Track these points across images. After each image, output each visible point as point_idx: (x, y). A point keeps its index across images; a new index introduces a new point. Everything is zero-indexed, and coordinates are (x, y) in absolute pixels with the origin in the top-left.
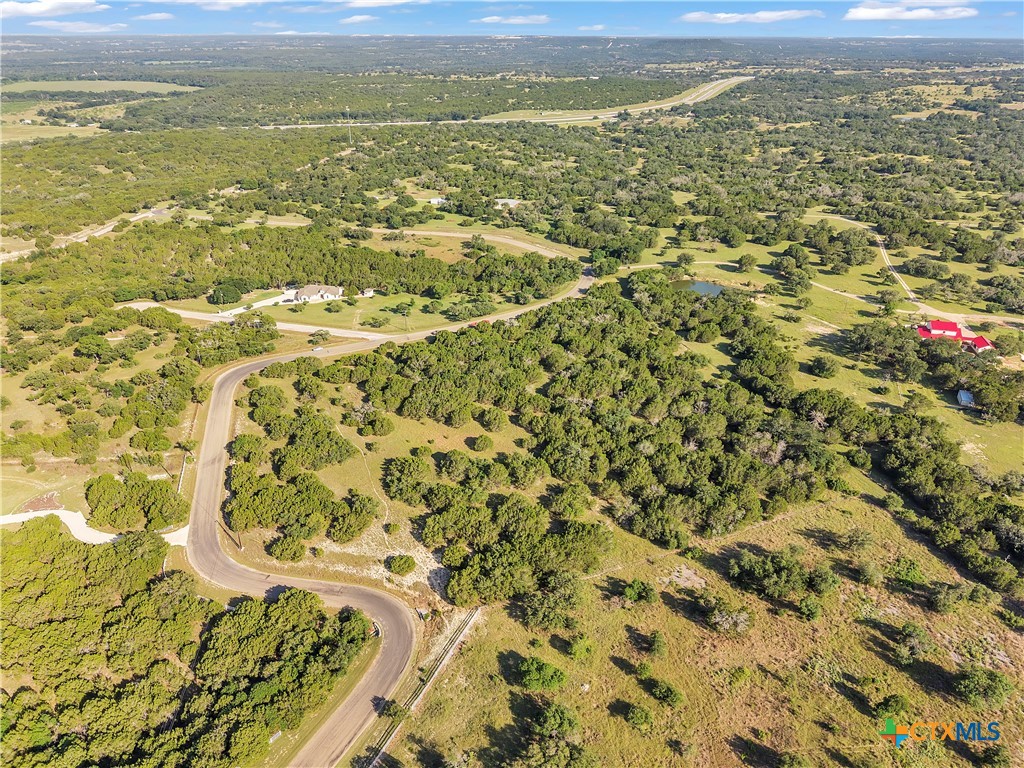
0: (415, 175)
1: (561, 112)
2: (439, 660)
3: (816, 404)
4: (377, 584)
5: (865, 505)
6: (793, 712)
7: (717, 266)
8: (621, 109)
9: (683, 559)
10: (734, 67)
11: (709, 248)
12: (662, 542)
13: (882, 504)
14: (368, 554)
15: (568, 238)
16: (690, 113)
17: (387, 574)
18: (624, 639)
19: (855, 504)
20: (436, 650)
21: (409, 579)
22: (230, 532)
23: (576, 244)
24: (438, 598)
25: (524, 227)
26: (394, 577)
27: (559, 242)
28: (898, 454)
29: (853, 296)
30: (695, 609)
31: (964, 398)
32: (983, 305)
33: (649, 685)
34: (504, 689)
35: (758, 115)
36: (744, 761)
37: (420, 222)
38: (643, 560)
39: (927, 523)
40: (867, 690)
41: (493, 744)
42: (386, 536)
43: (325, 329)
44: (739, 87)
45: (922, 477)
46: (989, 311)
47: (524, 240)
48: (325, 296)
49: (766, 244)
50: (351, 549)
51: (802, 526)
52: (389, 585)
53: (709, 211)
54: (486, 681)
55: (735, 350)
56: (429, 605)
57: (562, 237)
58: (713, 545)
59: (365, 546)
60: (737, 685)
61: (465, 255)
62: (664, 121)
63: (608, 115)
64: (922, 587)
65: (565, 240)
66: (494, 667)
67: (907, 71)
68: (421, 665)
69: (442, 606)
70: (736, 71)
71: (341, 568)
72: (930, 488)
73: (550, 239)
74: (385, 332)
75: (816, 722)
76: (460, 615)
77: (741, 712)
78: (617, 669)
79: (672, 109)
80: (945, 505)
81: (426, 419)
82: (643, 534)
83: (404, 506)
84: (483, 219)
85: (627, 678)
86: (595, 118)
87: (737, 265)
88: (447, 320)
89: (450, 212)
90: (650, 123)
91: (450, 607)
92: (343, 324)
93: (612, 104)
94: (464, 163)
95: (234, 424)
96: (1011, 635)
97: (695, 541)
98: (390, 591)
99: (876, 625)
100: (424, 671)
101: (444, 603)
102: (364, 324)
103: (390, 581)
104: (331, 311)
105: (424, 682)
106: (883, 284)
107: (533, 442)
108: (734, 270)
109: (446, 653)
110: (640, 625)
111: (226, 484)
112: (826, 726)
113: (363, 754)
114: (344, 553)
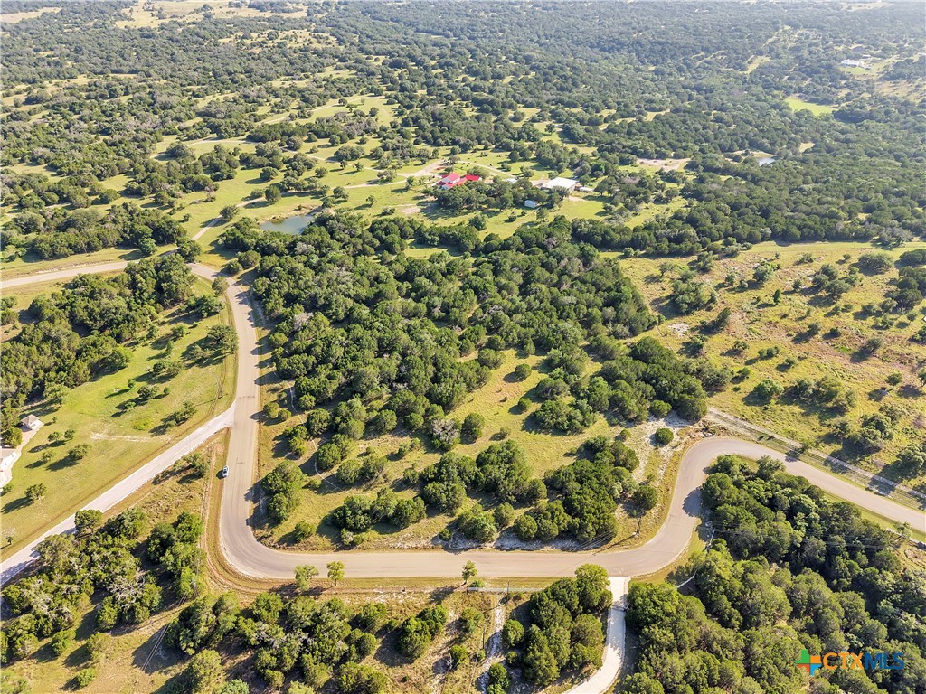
2: (751, 431)
4: (677, 455)
5: (625, 261)
7: (247, 208)
9: (665, 324)
14: (648, 454)
17: (668, 447)
18: (732, 358)
19: (624, 263)
20: (741, 431)
21: (674, 437)
22: (612, 542)
24: (692, 426)
26: (673, 443)
30: (709, 329)
31: (531, 203)
33: (770, 355)
34: (775, 406)
36: (806, 342)
38: (664, 337)
39: (649, 249)
40: (761, 301)
49: (230, 177)
50: (641, 464)
51: (643, 281)
52: (679, 449)
54: (768, 412)
56: (697, 431)
60: (760, 333)
64: (691, 269)
66: (757, 408)
68: (756, 440)
71: (660, 472)
75: (782, 318)
76: (710, 418)
77: (776, 336)
83: (593, 426)
85: (760, 363)
91: (701, 422)
95: (402, 549)
98: (684, 449)
99: (719, 287)
100: (762, 437)
101: (696, 424)
102: (159, 430)
103: (676, 446)
104: (72, 459)
105: (771, 438)
106: (358, 171)
107: (531, 347)
108: (263, 204)
109: (744, 427)
110: (720, 352)
111: (529, 550)
112: (785, 316)
113: (829, 468)
114: (645, 468)
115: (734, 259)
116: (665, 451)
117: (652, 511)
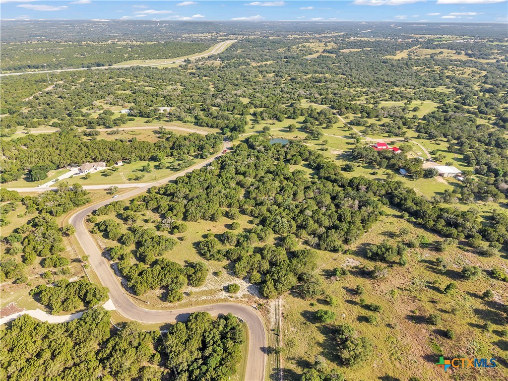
0: (102, 98)
1: (155, 61)
2: (277, 324)
3: (359, 183)
4: (226, 300)
5: (395, 219)
6: (420, 300)
7: (280, 131)
8: (186, 58)
9: (345, 255)
10: (225, 36)
11: (272, 123)
12: (335, 250)
13: (401, 217)
14: (213, 288)
15: (207, 124)
16: (219, 59)
17: (228, 294)
18: (345, 293)
19: (391, 219)
20: (273, 320)
21: (239, 294)
22: (135, 296)
23: (212, 127)
24: (257, 298)
25: (181, 121)
26: (231, 295)
27: (203, 126)
28: (398, 197)
29: (340, 137)
30: (363, 273)
31: (402, 171)
32: (387, 135)
33: (367, 307)
34: (313, 327)
35: (249, 59)
36: (415, 323)
37: (124, 123)
38: (331, 260)
39: (420, 221)
40: (437, 285)
41: (325, 349)
42: (216, 278)
43: (114, 185)
44: (233, 45)
45: (409, 203)
46: (389, 137)
47: (184, 127)
48: (97, 168)
49: (293, 118)
50: (203, 288)
51: (380, 232)
52: (232, 299)
53: (261, 106)
54: (303, 326)
55: (312, 166)
56: (255, 302)
57: (203, 124)
58: (353, 246)
59: (209, 285)
60: (395, 297)
61: (159, 138)
62: (209, 63)
63: (180, 61)
64: (431, 244)
65: (206, 125)
66: (303, 319)
67: (298, 37)
68: (271, 328)
69: (262, 301)
70: (226, 37)
71: (204, 298)
72: (415, 208)
73: (197, 125)
74: (145, 182)
75: (429, 302)
76: (272, 303)
77: (403, 306)
78: (350, 305)
79: (209, 57)
80: (423, 213)
81: (200, 220)
82: (326, 249)
83: (216, 262)
84: (156, 118)
85: (356, 306)
86: (174, 63)
87: (288, 129)
88: (173, 171)
89: (135, 116)
90: (202, 64)
91: (266, 301)
92: (118, 182)
93: (178, 56)
94: (124, 90)
95: (98, 243)
96: (466, 253)
97: (346, 247)
98: (234, 301)
99: (426, 262)
100: (274, 330)
101: (261, 300)
102: (130, 179)
103: (231, 297)
104: (106, 175)
105: (278, 335)
106: (348, 130)
107: (257, 221)
108: (287, 131)
109: (278, 320)
110: (347, 285)
111: (115, 274)
112: (433, 302)
113: (272, 372)
114: (201, 291)
115: (481, 258)
116: (224, 294)
117: (169, 304)
